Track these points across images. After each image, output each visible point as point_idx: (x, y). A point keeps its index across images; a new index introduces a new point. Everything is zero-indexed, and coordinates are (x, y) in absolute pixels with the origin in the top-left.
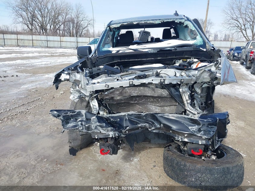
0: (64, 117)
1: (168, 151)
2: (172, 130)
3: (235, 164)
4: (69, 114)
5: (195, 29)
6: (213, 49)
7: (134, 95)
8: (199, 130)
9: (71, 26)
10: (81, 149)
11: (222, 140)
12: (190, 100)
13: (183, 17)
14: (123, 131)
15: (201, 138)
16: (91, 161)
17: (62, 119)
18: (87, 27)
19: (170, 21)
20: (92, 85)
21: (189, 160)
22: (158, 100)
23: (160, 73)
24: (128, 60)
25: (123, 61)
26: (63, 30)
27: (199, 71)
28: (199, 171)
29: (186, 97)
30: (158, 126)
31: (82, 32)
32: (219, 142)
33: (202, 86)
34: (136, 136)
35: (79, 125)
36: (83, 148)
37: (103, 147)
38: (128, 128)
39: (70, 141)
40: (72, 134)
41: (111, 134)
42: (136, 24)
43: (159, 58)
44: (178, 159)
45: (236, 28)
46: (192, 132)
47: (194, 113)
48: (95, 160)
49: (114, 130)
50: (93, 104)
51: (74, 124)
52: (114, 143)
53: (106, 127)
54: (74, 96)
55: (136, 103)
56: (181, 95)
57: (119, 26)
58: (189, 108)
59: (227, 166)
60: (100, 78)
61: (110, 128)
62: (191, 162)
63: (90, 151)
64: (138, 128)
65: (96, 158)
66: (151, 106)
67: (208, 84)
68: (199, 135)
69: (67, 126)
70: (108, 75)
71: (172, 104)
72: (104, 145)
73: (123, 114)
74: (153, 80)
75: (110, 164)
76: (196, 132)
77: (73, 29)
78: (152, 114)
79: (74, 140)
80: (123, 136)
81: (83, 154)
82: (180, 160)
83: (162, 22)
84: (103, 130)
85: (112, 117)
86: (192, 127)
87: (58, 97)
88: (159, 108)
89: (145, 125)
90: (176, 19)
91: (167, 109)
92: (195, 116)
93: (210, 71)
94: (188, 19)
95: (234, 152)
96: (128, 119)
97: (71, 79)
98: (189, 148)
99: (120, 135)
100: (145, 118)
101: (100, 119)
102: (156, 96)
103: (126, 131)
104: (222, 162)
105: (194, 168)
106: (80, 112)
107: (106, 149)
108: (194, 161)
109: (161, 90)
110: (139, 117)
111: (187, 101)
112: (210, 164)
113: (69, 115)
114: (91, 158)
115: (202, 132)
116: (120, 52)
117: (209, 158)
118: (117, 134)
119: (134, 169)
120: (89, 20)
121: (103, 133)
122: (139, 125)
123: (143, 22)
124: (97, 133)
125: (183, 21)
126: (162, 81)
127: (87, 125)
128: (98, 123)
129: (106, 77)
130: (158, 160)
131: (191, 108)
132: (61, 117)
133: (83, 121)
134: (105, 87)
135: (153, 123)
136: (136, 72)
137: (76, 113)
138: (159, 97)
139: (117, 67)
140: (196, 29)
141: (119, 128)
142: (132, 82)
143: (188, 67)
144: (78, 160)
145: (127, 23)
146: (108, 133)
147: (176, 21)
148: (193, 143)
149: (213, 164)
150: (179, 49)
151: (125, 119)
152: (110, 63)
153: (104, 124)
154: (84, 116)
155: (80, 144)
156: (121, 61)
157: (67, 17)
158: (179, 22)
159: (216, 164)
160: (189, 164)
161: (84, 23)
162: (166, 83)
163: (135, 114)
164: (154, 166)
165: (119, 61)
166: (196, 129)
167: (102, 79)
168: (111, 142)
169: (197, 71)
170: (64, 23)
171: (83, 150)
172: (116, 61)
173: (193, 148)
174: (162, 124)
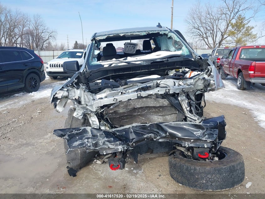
0: (69, 136)
1: (174, 158)
2: (178, 138)
3: (238, 162)
4: (75, 132)
5: (179, 40)
6: (199, 58)
7: (138, 106)
8: (204, 135)
9: (31, 39)
10: (80, 168)
11: (222, 142)
12: (189, 107)
13: (167, 29)
14: (130, 144)
15: (206, 141)
16: (94, 179)
17: (67, 138)
18: (48, 39)
19: (155, 32)
20: (99, 100)
21: (198, 164)
22: (159, 110)
23: (160, 83)
24: (123, 73)
25: (118, 74)
26: (21, 43)
27: (194, 79)
28: (209, 173)
29: (185, 105)
30: (164, 135)
31: (43, 45)
32: (220, 144)
33: (196, 93)
34: (140, 148)
35: (85, 143)
36: (82, 168)
37: (113, 163)
38: (134, 140)
39: (69, 161)
40: (70, 154)
41: (120, 148)
42: (123, 36)
43: (152, 70)
44: (187, 164)
45: (199, 36)
46: (197, 137)
47: (194, 119)
48: (98, 178)
49: (123, 143)
50: (93, 120)
51: (80, 143)
52: (122, 157)
53: (114, 141)
54: (77, 113)
55: (139, 115)
56: (180, 103)
57: (105, 38)
58: (188, 115)
59: (232, 164)
60: (105, 93)
61: (118, 143)
62: (200, 166)
63: (90, 169)
64: (144, 139)
65: (99, 176)
66: (154, 116)
67: (201, 91)
68: (204, 139)
69: (73, 145)
70: (112, 89)
71: (173, 113)
72: (113, 160)
73: (127, 127)
74: (159, 91)
75: (115, 180)
76: (201, 137)
77: (33, 42)
78: (156, 124)
79: (73, 160)
80: (131, 149)
81: (83, 173)
82: (189, 165)
83: (147, 34)
84: (111, 144)
85: (118, 131)
86: (196, 133)
87: (37, 116)
88: (161, 117)
89: (150, 136)
90: (161, 31)
91: (168, 117)
92: (196, 122)
93: (204, 79)
94: (171, 31)
95: (232, 151)
96: (133, 131)
97: (70, 96)
98: (196, 153)
99: (128, 148)
100: (149, 128)
101: (107, 134)
102: (158, 106)
103: (133, 144)
104: (227, 162)
105: (204, 170)
106: (85, 129)
107: (115, 164)
108: (203, 164)
109: (162, 99)
110: (144, 128)
111: (186, 108)
112: (218, 165)
113: (74, 134)
114: (94, 177)
115: (207, 136)
116: (113, 65)
117: (213, 159)
118: (125, 147)
119: (141, 181)
120: (51, 32)
121: (112, 148)
122: (145, 136)
123: (129, 34)
124: (105, 149)
125: (166, 32)
126: (167, 91)
127: (94, 142)
128: (107, 138)
129: (110, 91)
130: (162, 169)
131: (190, 114)
132: (67, 137)
133: (90, 138)
134: (114, 101)
135: (158, 133)
136: (137, 84)
137: (81, 131)
138: (160, 107)
139: (112, 80)
140: (181, 40)
141: (126, 142)
142: (140, 94)
143: (183, 76)
144: (81, 180)
145: (113, 35)
146: (116, 147)
147: (160, 33)
148: (199, 147)
149: (221, 164)
150: (170, 60)
151: (130, 132)
152: (105, 77)
153: (112, 139)
154: (90, 133)
155: (80, 164)
156: (115, 74)
157: (24, 29)
158: (163, 34)
159: (223, 164)
160: (198, 167)
161: (45, 36)
162: (171, 93)
163: (140, 126)
164: (160, 176)
165: (114, 74)
166: (201, 134)
167: (106, 93)
168: (119, 156)
169: (192, 80)
170: (21, 36)
171: (82, 169)
172: (111, 75)
173: (200, 152)
174: (168, 133)
